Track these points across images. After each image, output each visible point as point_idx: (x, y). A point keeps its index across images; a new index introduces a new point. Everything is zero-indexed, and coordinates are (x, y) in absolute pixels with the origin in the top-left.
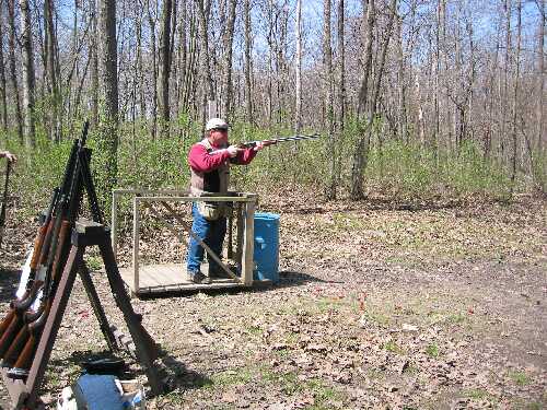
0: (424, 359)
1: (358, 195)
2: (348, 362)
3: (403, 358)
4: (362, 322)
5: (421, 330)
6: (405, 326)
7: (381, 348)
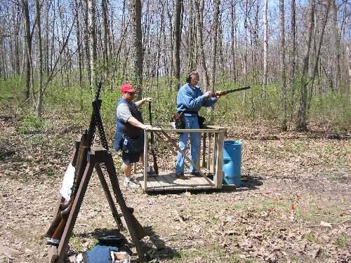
0: (333, 248)
1: (302, 128)
2: (277, 247)
3: (318, 246)
4: (292, 218)
5: (334, 226)
6: (323, 223)
7: (303, 237)
